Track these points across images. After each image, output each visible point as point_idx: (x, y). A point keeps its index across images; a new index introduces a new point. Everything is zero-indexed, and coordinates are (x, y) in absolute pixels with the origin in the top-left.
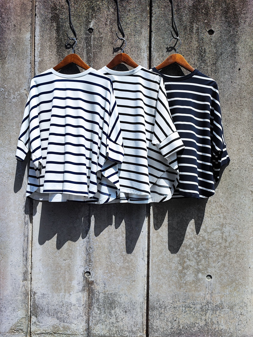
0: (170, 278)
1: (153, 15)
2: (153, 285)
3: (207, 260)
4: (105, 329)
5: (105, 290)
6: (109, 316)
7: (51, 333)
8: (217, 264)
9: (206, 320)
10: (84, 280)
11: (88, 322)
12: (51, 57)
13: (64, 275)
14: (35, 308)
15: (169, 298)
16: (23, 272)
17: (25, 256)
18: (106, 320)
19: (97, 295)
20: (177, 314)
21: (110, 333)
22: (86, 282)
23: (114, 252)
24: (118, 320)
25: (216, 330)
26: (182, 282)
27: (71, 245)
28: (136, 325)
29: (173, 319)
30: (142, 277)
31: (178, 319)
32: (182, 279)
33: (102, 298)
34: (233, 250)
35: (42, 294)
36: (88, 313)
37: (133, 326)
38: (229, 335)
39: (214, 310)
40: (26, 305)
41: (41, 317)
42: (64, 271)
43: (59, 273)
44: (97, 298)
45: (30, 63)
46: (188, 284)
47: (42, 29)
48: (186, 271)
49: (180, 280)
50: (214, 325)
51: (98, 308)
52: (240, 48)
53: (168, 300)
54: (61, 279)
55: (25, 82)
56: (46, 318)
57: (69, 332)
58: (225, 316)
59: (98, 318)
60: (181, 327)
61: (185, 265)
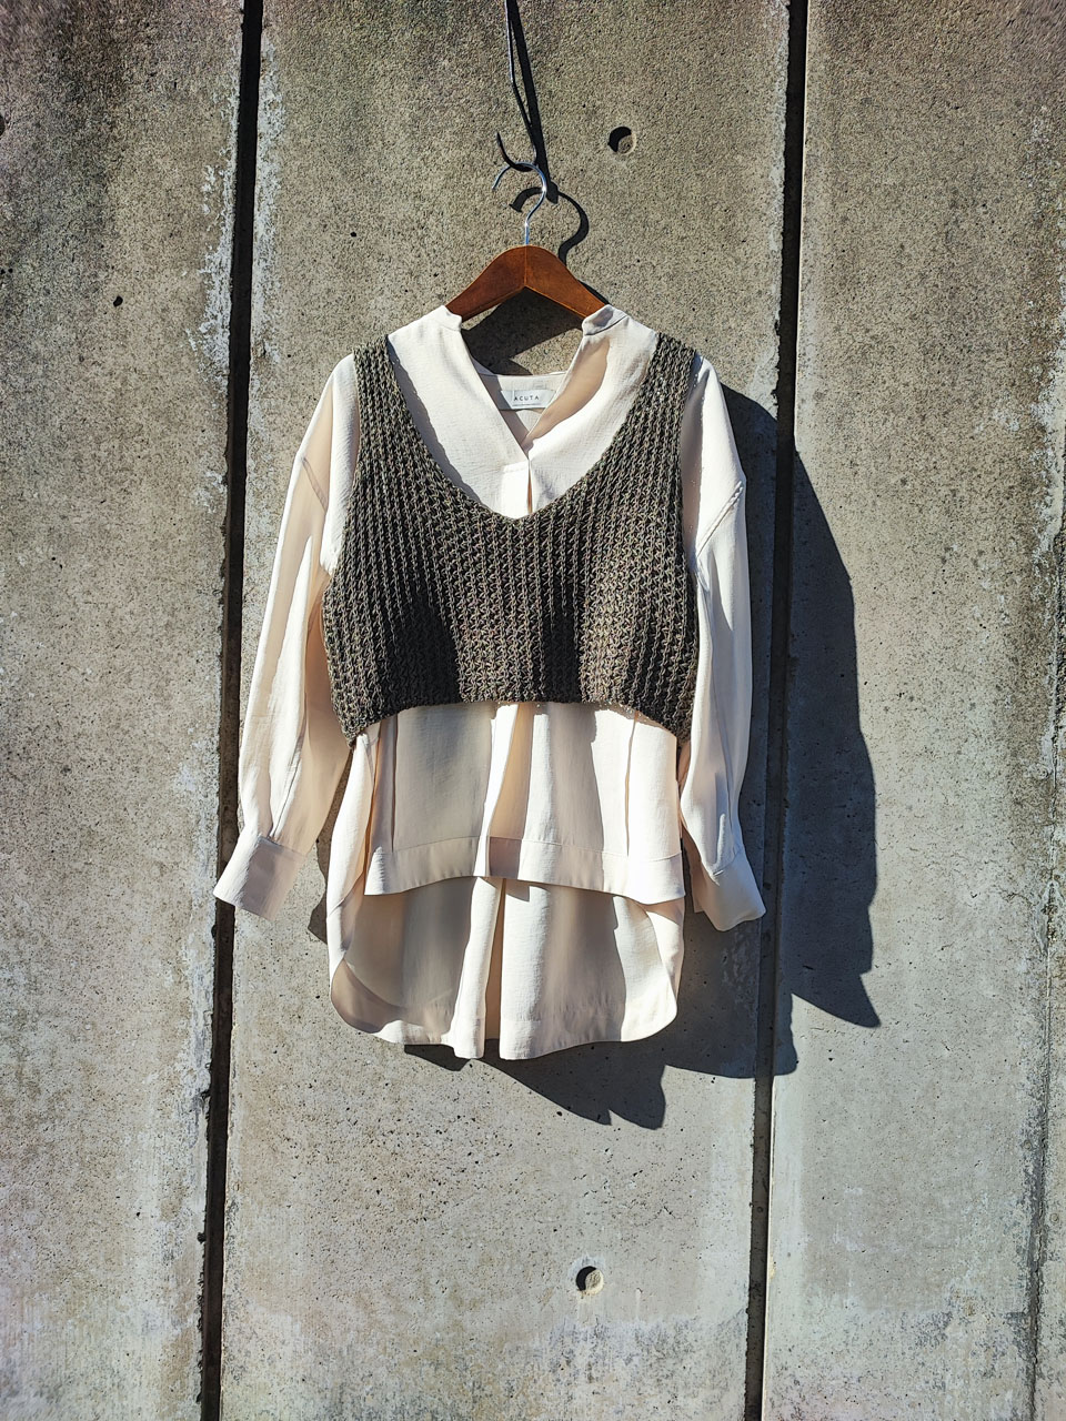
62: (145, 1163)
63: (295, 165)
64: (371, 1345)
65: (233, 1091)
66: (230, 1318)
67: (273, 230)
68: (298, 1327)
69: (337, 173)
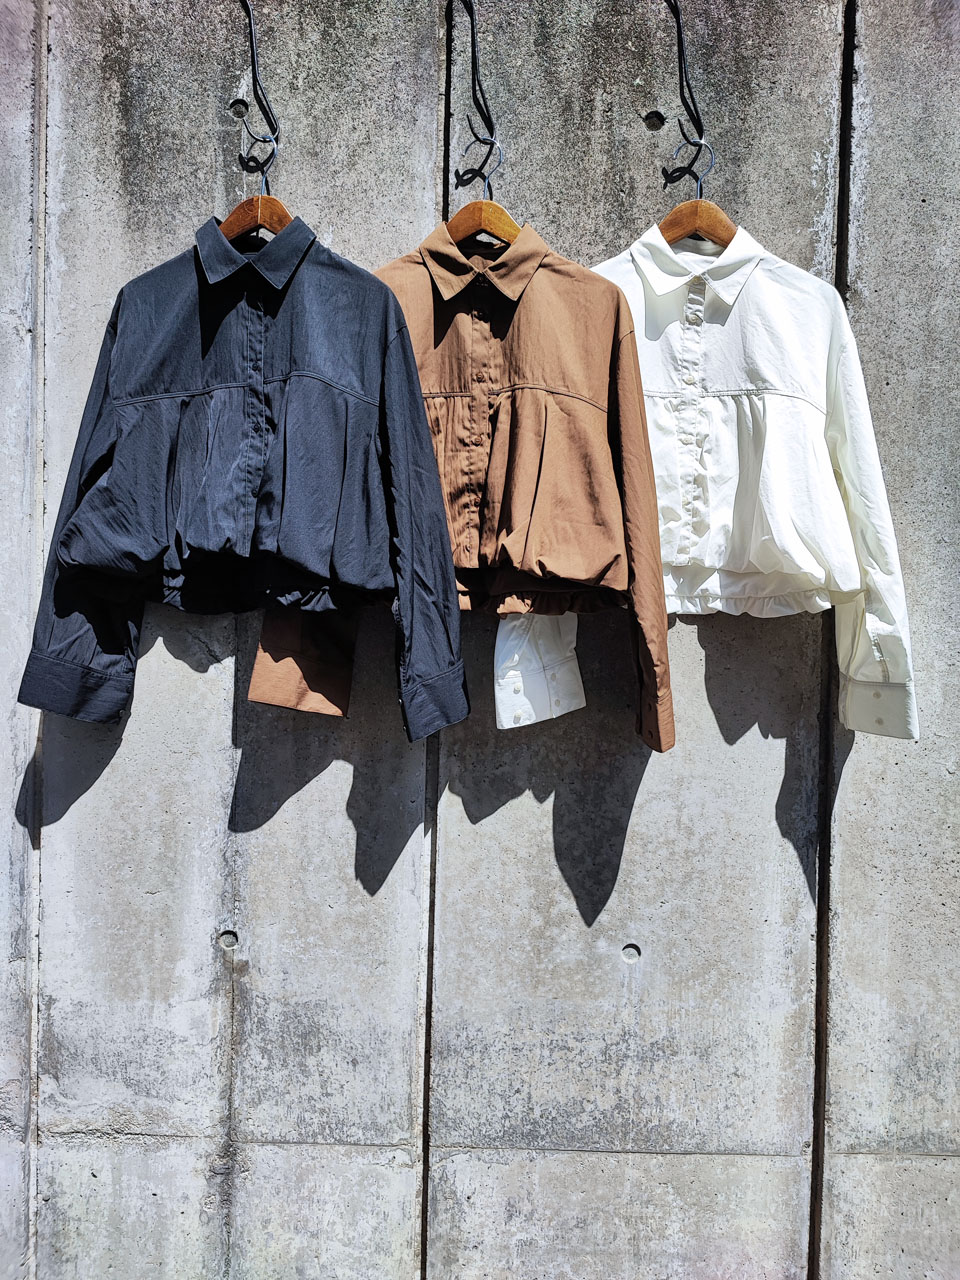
0: (503, 955)
1: (454, 55)
2: (445, 975)
3: (627, 895)
4: (284, 1119)
5: (286, 991)
6: (299, 1075)
7: (105, 1130)
8: (657, 907)
9: (618, 1091)
10: (217, 957)
11: (228, 1094)
12: (104, 199)
13: (149, 942)
14: (51, 1050)
15: (499, 1018)
16: (12, 929)
17: (17, 879)
18: (289, 1088)
19: (259, 1007)
20: (523, 1070)
21: (303, 1132)
22: (224, 964)
23: (317, 870)
24: (329, 1089)
25: (650, 1125)
26: (543, 966)
27: (172, 843)
28: (389, 1105)
29: (511, 1085)
30: (410, 950)
31: (526, 1086)
32: (542, 956)
33: (277, 1019)
34: (713, 864)
35: (75, 1002)
36: (230, 1067)
37: (379, 1110)
38: (694, 1141)
39: (646, 1059)
40: (23, 1039)
41: (72, 1079)
42: (148, 930)
43: (133, 936)
44: (260, 1016)
45: (29, 218)
46: (563, 973)
47: (71, 102)
48: (556, 931)
49: (536, 961)
50: (646, 1106)
51: (264, 1051)
52: (754, 177)
53: (493, 1022)
54: (139, 954)
55: (12, 285)
56: (88, 1082)
57: (165, 1129)
58: (682, 1080)
59: (261, 1082)
60: (537, 1112)
61: (554, 911)
62: (771, 885)
63: (879, 151)
64: (938, 1014)
65: (834, 832)
66: (834, 996)
67: (864, 198)
68: (885, 1001)
69: (910, 156)
